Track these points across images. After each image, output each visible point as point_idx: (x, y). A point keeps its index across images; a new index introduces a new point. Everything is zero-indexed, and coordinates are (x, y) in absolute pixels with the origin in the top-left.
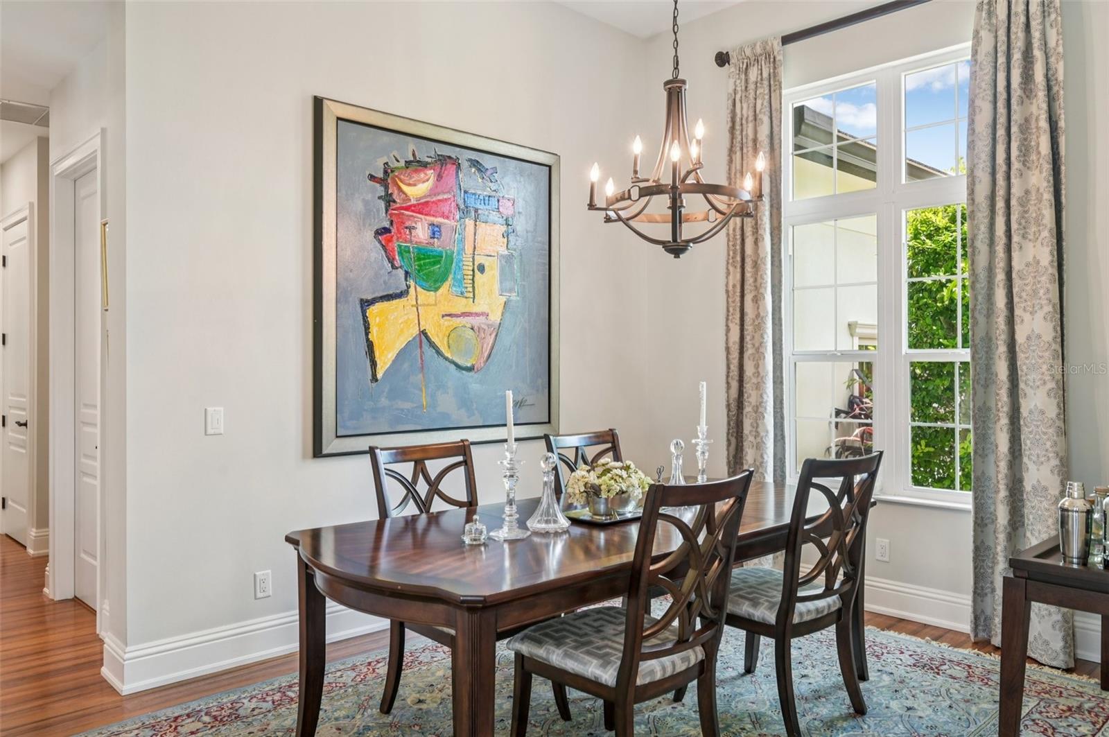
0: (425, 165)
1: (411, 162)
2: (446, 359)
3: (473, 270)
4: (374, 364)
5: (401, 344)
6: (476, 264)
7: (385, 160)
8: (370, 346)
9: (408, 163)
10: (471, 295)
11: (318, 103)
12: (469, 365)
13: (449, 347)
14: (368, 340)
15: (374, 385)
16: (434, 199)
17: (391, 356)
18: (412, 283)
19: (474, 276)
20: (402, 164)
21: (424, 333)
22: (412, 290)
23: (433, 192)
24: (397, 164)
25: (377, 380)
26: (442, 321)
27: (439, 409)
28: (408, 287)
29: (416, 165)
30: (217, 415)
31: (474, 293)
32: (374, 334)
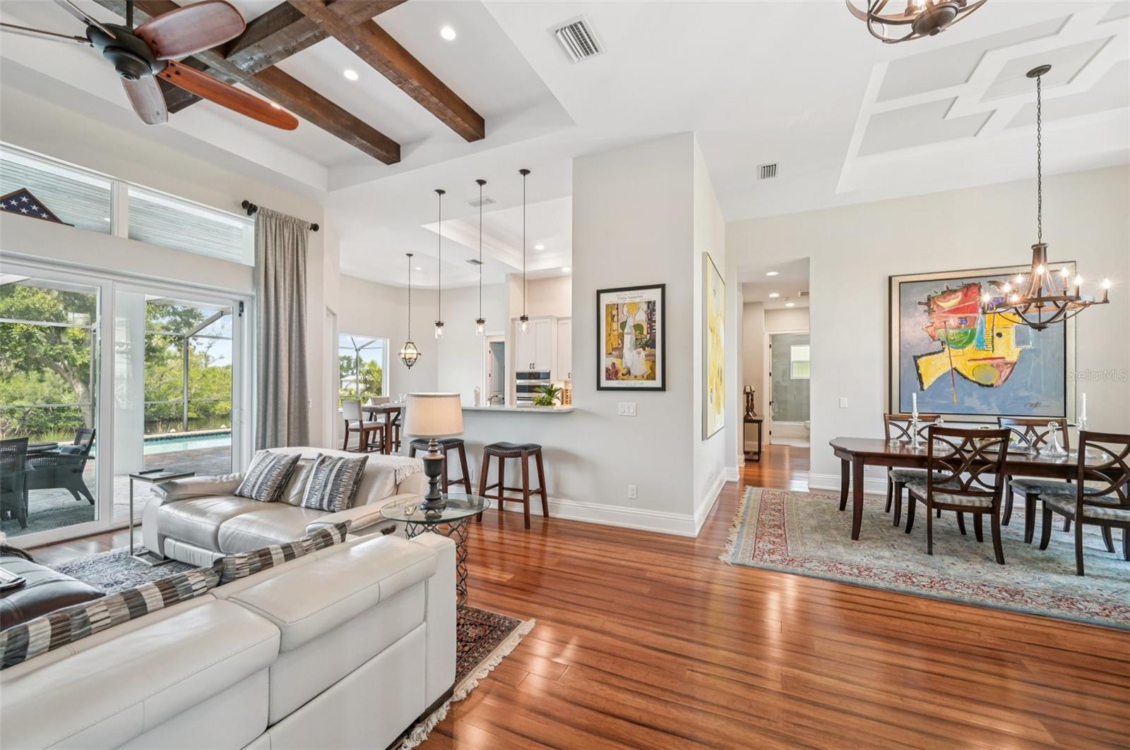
0: (956, 291)
1: (946, 291)
2: (972, 381)
3: (993, 337)
4: (922, 383)
5: (940, 374)
6: (995, 333)
7: (928, 294)
8: (920, 376)
9: (943, 293)
10: (991, 349)
11: (890, 278)
12: (989, 384)
13: (973, 375)
14: (918, 373)
15: (922, 392)
16: (962, 305)
17: (933, 380)
18: (947, 347)
19: (993, 339)
20: (940, 293)
21: (955, 369)
22: (946, 350)
23: (960, 303)
24: (935, 294)
25: (924, 390)
26: (968, 363)
27: (966, 405)
28: (944, 349)
29: (949, 292)
30: (845, 402)
31: (993, 347)
32: (921, 371)
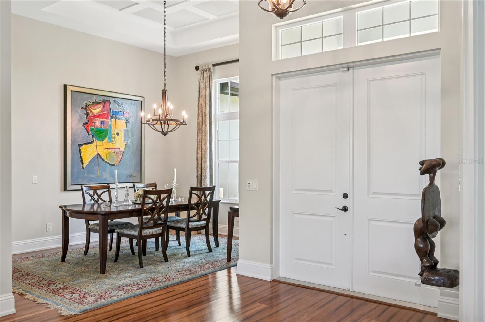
0: (99, 103)
1: (95, 102)
2: (106, 162)
3: (115, 135)
4: (83, 164)
5: (91, 158)
6: (116, 133)
7: (86, 102)
8: (81, 158)
9: (94, 103)
10: (114, 142)
11: (65, 86)
12: (113, 164)
13: (107, 158)
14: (81, 156)
15: (83, 170)
16: (102, 113)
17: (88, 161)
18: (95, 139)
19: (115, 136)
20: (92, 103)
21: (99, 154)
22: (95, 141)
23: (101, 111)
24: (90, 103)
25: (83, 168)
26: (105, 150)
27: (104, 177)
28: (94, 140)
29: (96, 103)
30: (36, 178)
31: (115, 142)
32: (82, 155)
